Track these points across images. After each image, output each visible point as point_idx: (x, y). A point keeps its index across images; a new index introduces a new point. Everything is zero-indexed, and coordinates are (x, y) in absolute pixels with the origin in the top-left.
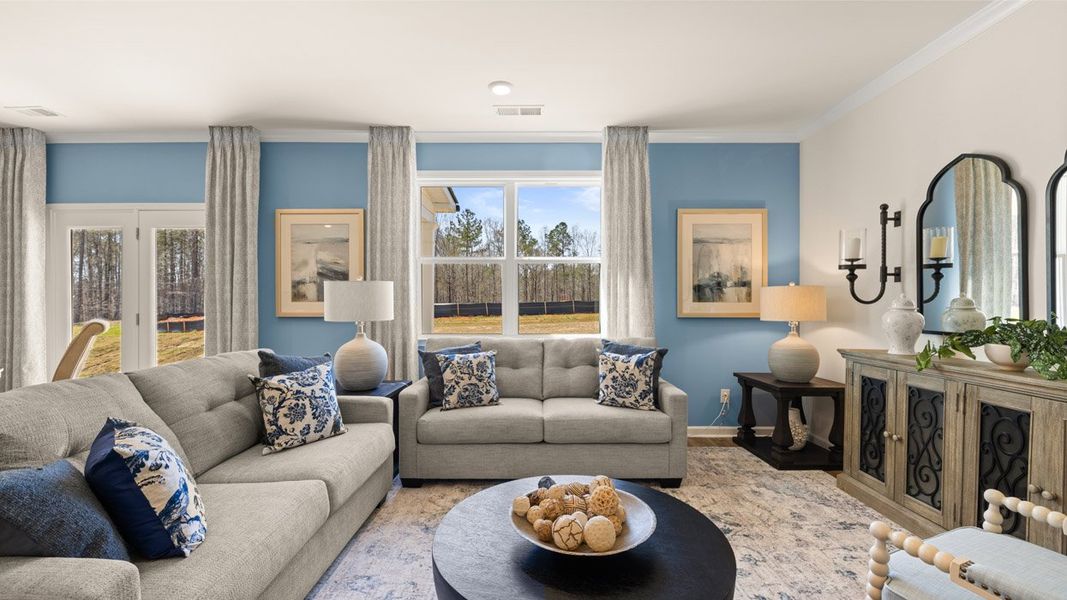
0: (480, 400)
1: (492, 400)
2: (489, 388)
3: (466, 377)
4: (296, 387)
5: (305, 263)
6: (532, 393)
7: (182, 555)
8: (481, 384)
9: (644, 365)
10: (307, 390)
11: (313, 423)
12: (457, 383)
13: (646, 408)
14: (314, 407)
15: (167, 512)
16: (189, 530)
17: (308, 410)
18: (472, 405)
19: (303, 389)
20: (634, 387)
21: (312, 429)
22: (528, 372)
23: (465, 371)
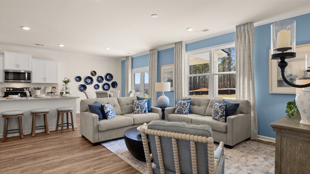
0: (183, 113)
1: (185, 113)
2: (185, 110)
3: (179, 106)
4: (138, 103)
5: (165, 78)
6: (202, 114)
7: (107, 119)
8: (183, 109)
9: (221, 107)
10: (140, 104)
11: (140, 110)
12: (177, 107)
13: (221, 121)
14: (141, 107)
15: (107, 113)
16: (109, 117)
17: (140, 107)
18: (181, 114)
19: (139, 103)
20: (218, 113)
21: (140, 111)
22: (202, 108)
23: (180, 105)
